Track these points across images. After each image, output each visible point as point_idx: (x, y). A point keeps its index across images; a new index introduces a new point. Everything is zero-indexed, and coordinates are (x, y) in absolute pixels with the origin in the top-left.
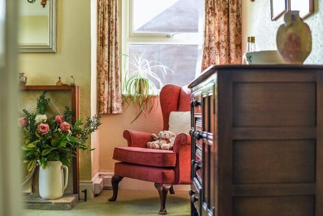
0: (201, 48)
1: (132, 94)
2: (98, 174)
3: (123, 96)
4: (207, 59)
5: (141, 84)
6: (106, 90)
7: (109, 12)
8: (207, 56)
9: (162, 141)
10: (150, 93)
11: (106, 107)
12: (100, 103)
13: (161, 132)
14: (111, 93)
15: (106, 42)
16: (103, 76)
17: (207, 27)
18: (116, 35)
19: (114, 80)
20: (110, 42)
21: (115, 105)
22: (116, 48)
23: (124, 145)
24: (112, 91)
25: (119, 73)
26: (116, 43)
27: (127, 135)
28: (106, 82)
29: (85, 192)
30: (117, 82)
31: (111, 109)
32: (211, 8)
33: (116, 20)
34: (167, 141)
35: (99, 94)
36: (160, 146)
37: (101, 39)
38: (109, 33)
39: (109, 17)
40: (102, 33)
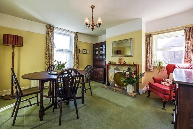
0: (184, 52)
1: (157, 66)
2: (146, 86)
3: (154, 66)
4: (187, 55)
5: (160, 63)
6: (148, 65)
7: (149, 44)
8: (187, 54)
9: (166, 83)
10: (163, 66)
11: (148, 69)
12: (146, 68)
13: (166, 79)
14: (150, 66)
15: (148, 52)
16: (147, 61)
17: (187, 45)
18: (151, 50)
19: (151, 62)
20: (149, 52)
21: (151, 69)
22: (151, 54)
23: (152, 82)
24: (150, 65)
25: (152, 60)
26: (151, 52)
27: (153, 78)
28: (148, 63)
29: (140, 92)
30: (152, 62)
31: (150, 70)
32: (188, 38)
33: (151, 46)
34: (168, 83)
35: (146, 66)
36: (165, 84)
37: (147, 52)
38: (149, 50)
39: (149, 45)
40: (147, 50)
